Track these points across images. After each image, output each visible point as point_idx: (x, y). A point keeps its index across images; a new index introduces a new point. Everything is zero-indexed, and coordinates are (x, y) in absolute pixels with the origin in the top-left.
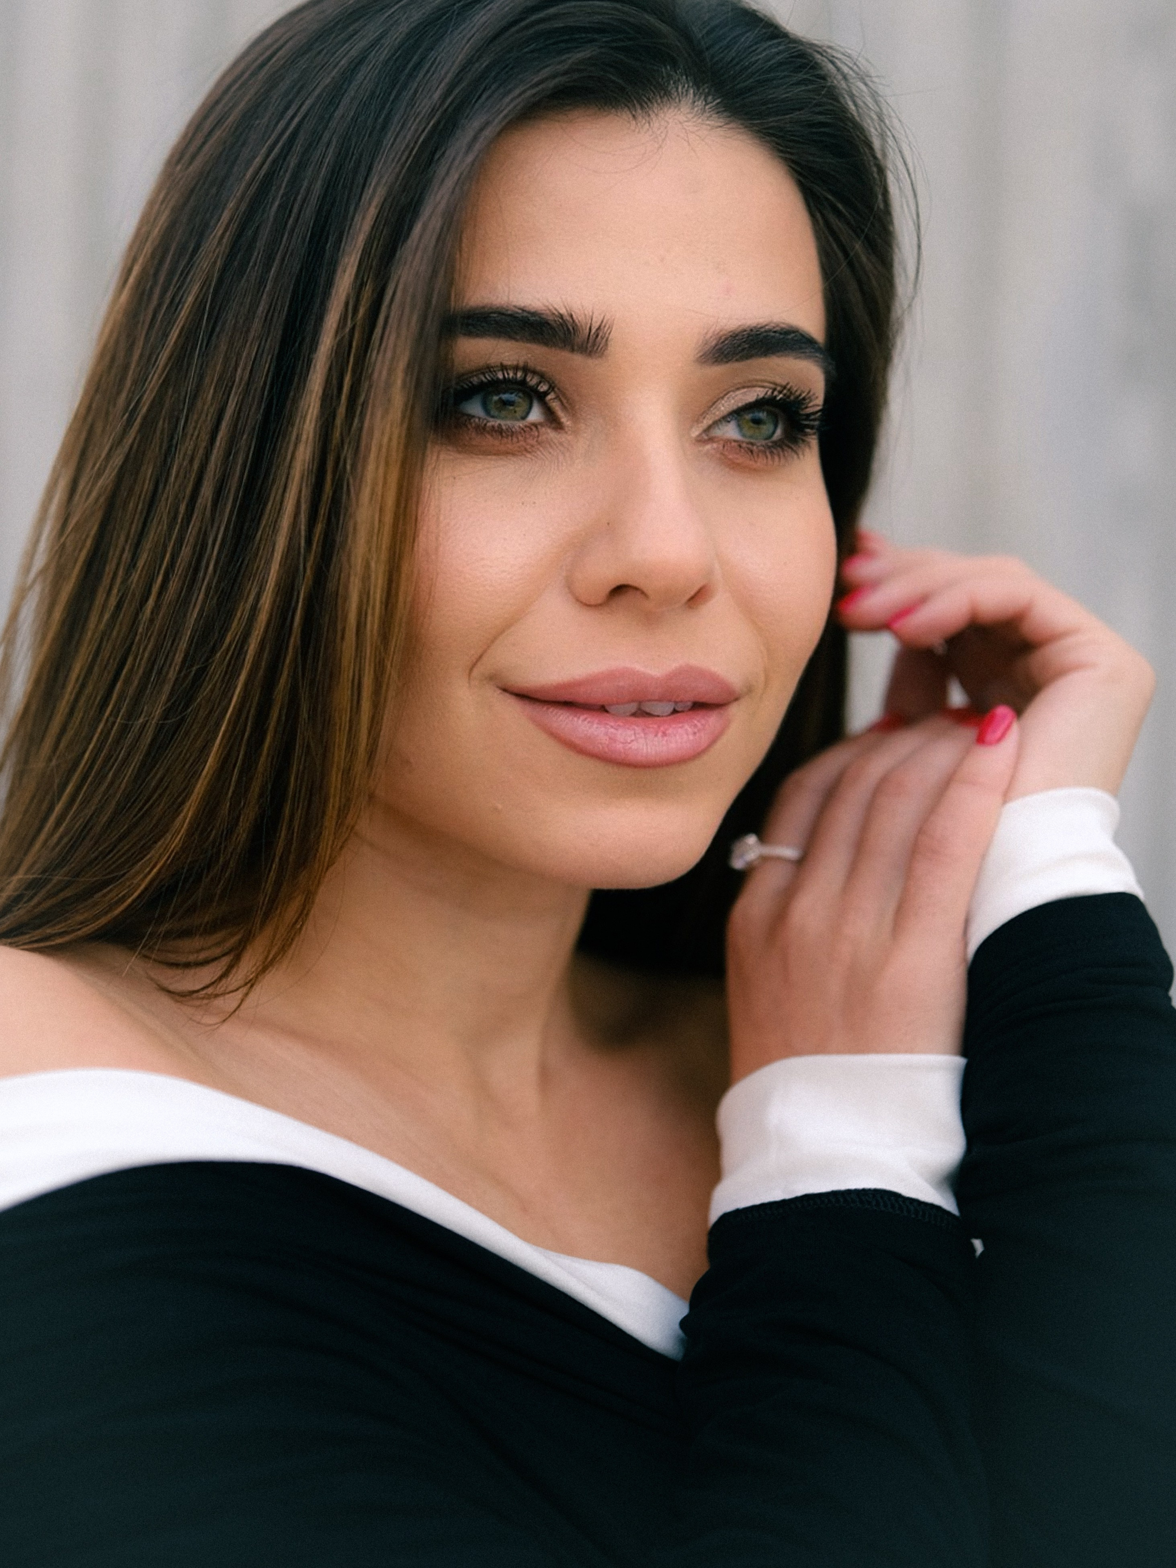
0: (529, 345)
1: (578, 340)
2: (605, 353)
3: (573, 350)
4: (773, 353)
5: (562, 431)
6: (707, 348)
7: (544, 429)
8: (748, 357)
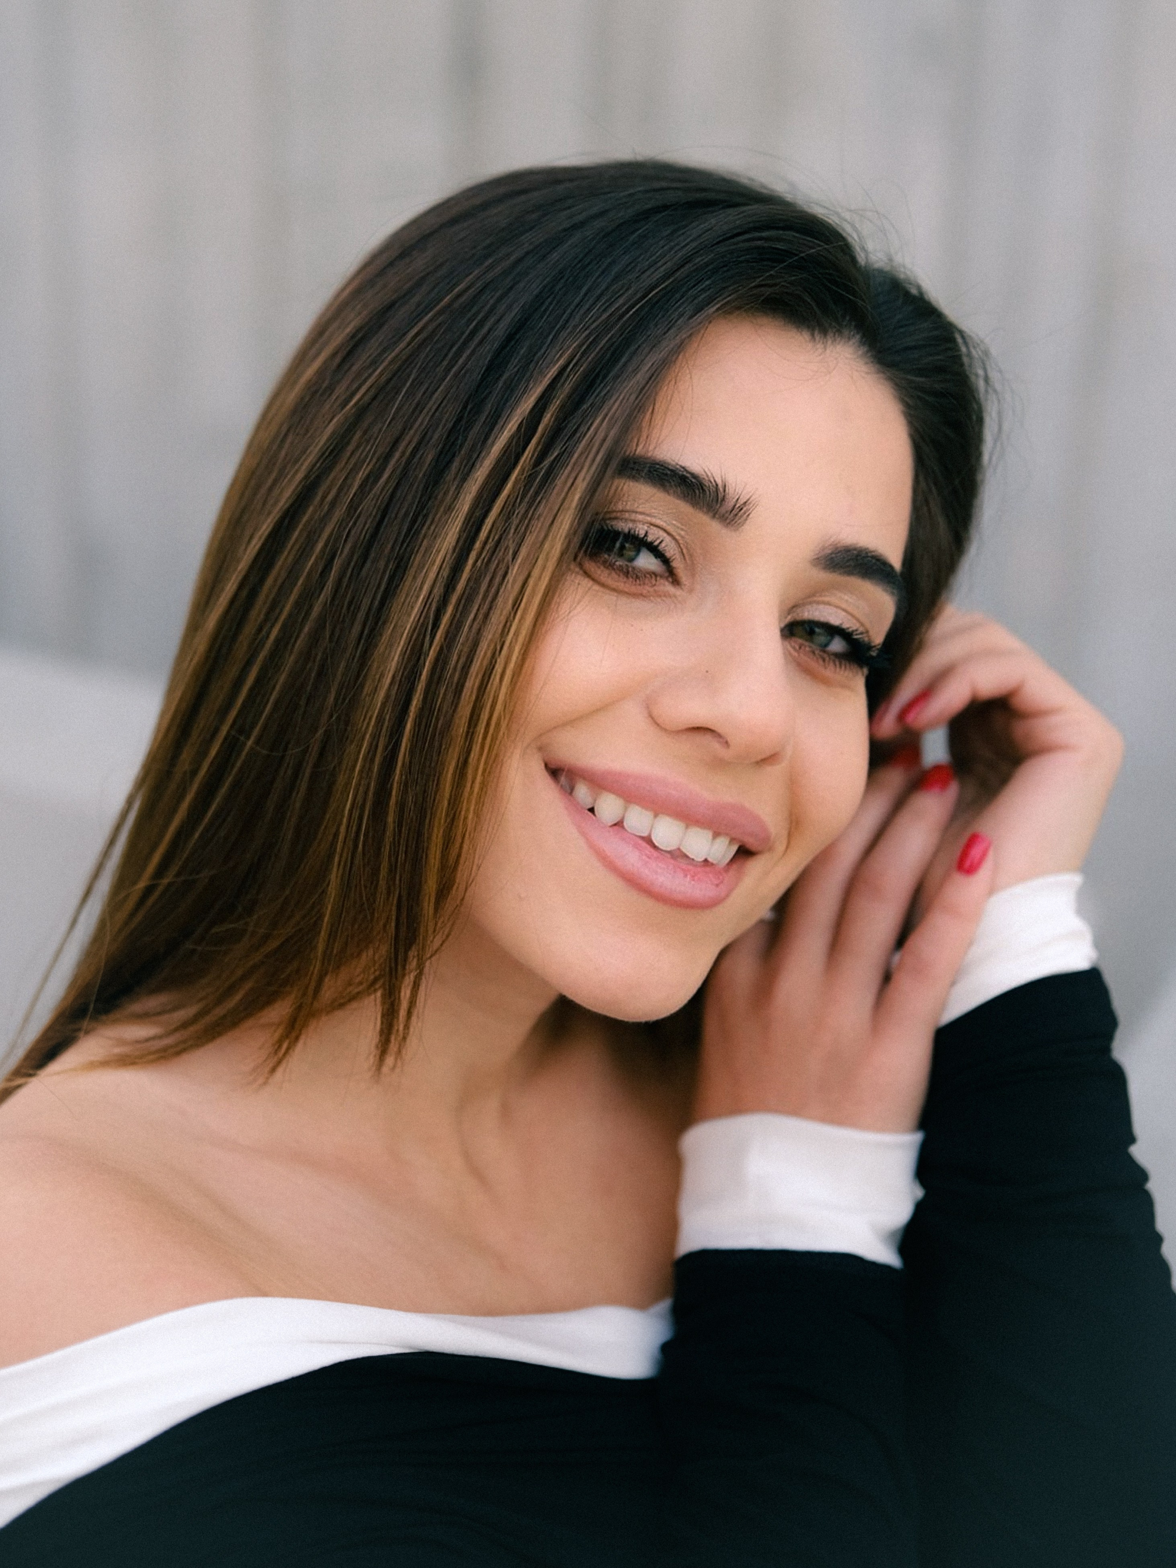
0: (678, 502)
1: (722, 510)
2: (740, 529)
3: (714, 517)
4: (869, 578)
5: (677, 587)
6: (822, 554)
7: (662, 581)
8: (850, 573)
